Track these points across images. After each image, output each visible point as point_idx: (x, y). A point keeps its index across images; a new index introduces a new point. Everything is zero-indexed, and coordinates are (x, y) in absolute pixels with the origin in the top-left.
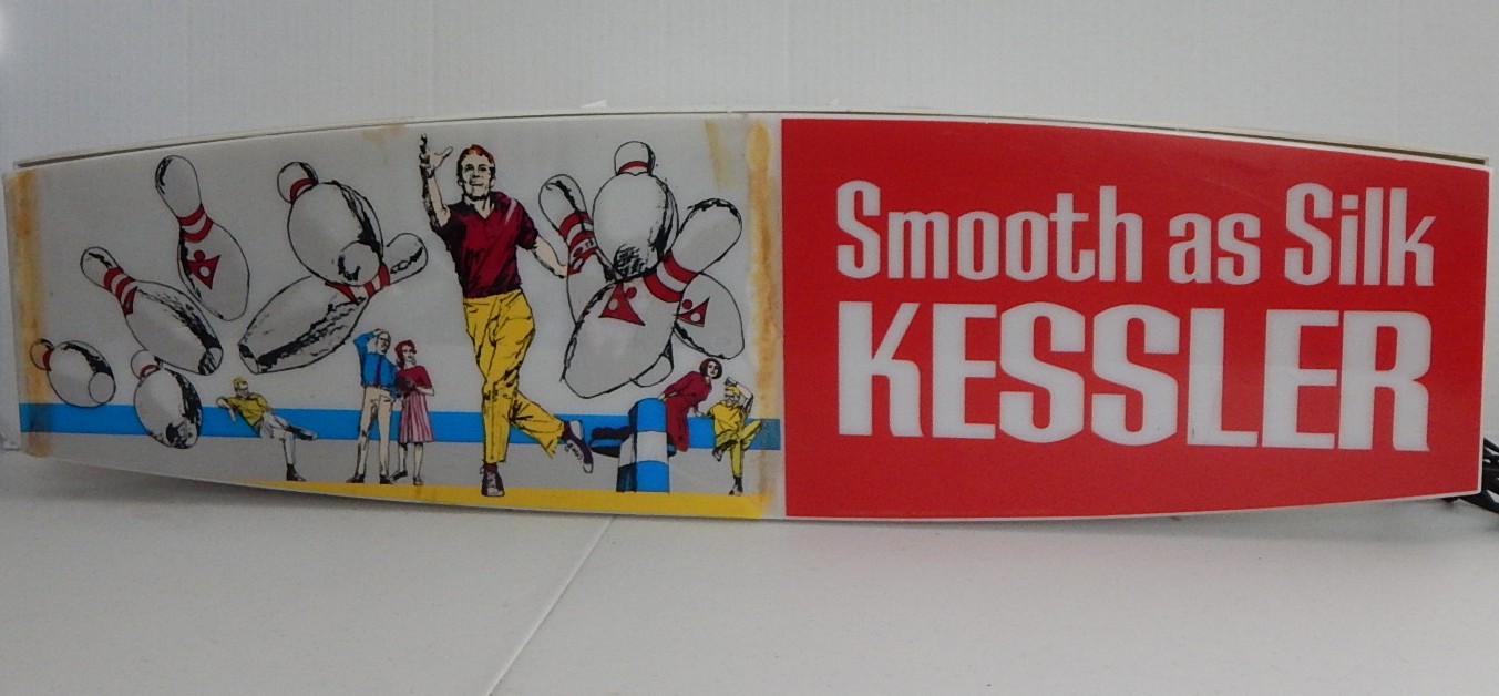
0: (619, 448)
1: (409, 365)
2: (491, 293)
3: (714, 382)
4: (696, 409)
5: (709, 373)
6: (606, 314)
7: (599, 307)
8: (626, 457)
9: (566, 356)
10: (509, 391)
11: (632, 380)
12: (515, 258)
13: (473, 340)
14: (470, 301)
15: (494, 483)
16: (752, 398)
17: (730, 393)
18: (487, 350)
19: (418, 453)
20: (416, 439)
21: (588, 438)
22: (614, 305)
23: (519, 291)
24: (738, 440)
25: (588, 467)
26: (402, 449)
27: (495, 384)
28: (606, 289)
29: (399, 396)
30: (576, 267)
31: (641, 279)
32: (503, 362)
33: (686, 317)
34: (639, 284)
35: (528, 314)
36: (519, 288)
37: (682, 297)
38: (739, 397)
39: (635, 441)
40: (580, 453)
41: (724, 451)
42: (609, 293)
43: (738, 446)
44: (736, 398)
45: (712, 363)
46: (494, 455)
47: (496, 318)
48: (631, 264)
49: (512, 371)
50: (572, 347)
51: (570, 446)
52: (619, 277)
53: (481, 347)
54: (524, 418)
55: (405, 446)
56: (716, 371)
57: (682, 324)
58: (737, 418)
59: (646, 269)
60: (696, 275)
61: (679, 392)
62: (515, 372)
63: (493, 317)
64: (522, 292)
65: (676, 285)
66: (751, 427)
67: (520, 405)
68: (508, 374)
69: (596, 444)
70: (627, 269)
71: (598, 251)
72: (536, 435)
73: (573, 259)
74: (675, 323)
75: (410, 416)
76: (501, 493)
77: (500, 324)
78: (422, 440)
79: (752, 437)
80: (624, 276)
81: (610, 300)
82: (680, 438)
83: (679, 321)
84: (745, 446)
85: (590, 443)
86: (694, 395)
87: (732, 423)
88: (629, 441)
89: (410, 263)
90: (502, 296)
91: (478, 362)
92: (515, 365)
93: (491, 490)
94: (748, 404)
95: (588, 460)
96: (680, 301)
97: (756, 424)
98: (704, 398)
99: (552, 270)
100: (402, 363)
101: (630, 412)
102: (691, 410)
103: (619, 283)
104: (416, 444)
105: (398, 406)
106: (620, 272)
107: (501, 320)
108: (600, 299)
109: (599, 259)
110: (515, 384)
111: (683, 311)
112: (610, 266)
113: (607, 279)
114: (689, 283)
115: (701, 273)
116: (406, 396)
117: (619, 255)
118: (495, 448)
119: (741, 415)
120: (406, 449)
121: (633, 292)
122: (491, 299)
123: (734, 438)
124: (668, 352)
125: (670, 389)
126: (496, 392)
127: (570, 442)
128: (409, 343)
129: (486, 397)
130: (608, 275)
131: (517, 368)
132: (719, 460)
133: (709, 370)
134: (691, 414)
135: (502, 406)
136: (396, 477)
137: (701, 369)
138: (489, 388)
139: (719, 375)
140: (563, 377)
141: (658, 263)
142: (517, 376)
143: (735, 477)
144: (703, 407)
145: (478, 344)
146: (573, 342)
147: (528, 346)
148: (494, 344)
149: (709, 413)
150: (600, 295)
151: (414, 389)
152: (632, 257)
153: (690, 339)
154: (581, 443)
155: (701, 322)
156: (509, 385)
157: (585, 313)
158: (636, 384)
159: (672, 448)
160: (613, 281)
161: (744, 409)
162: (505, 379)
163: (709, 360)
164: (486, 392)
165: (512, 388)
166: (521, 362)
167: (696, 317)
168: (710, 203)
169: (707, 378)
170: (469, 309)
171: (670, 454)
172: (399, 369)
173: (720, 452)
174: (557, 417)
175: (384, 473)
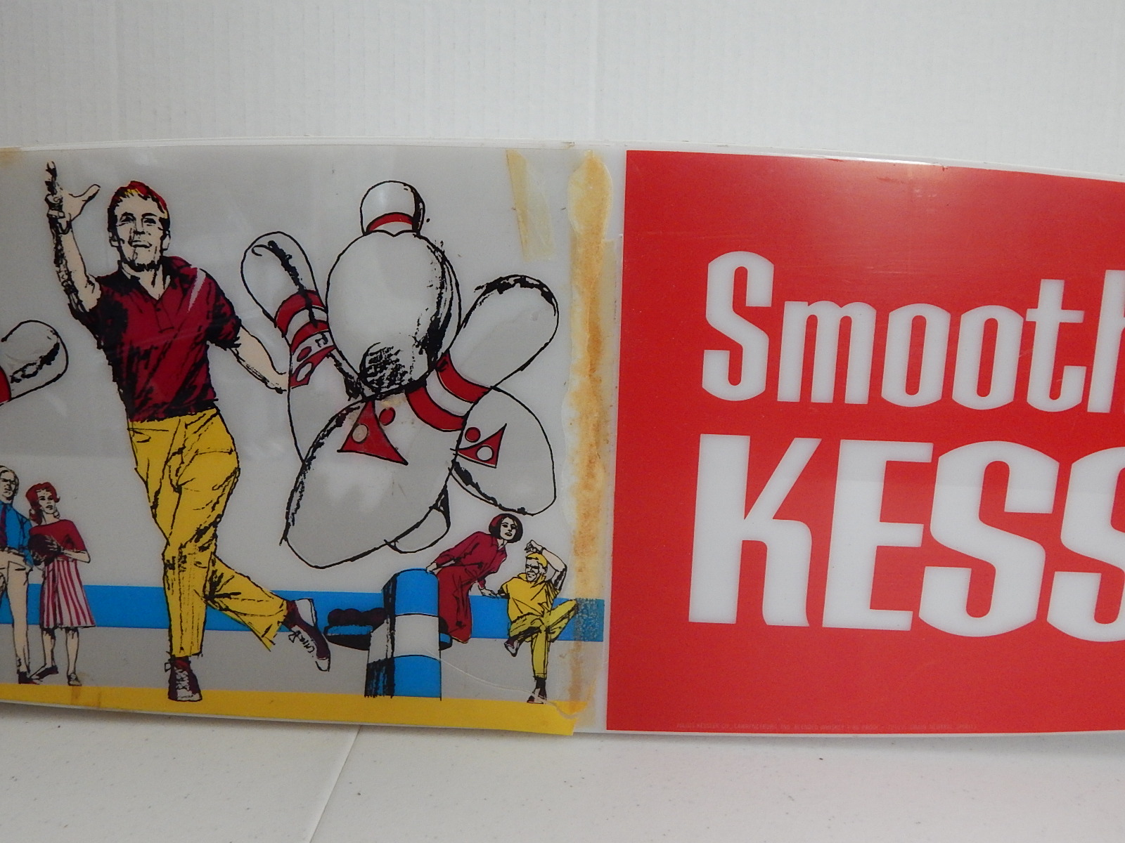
0: (369, 637)
1: (49, 519)
2: (170, 414)
3: (510, 548)
4: (483, 584)
5: (502, 534)
6: (349, 446)
7: (339, 436)
8: (379, 647)
9: (288, 508)
10: (204, 557)
11: (388, 543)
12: (205, 361)
13: (146, 483)
14: (137, 425)
15: (185, 683)
16: (565, 569)
17: (533, 562)
18: (168, 497)
19: (73, 643)
20: (67, 623)
21: (323, 623)
22: (361, 434)
23: (214, 411)
24: (543, 628)
25: (323, 663)
26: (47, 638)
27: (182, 546)
28: (349, 409)
29: (37, 563)
30: (301, 376)
31: (402, 395)
32: (192, 516)
33: (471, 453)
34: (399, 403)
35: (229, 445)
36: (214, 406)
37: (465, 423)
38: (545, 568)
39: (392, 628)
40: (312, 643)
41: (521, 642)
42: (356, 414)
43: (542, 636)
44: (542, 571)
45: (508, 520)
46: (185, 644)
47: (180, 451)
48: (387, 372)
49: (207, 529)
50: (297, 495)
51: (296, 634)
52: (368, 392)
53: (157, 493)
54: (228, 596)
55: (51, 633)
56: (514, 532)
57: (465, 464)
58: (542, 597)
59: (410, 380)
60: (484, 391)
61: (458, 560)
62: (212, 529)
63: (174, 449)
64: (218, 412)
65: (455, 405)
66: (562, 610)
67: (222, 576)
68: (200, 533)
69: (334, 631)
70: (380, 382)
71: (335, 352)
72: (246, 619)
73: (296, 364)
74: (454, 461)
75: (56, 591)
76: (196, 697)
77: (186, 461)
78: (76, 624)
79: (563, 624)
80: (377, 391)
81: (355, 426)
82: (459, 624)
83: (459, 459)
84: (553, 636)
85: (326, 632)
86: (480, 565)
87: (534, 604)
88: (383, 629)
89: (40, 367)
90: (187, 419)
91: (154, 516)
92: (212, 520)
93: (182, 693)
94: (559, 577)
95: (324, 653)
96: (462, 430)
97: (568, 606)
98: (495, 570)
99: (264, 380)
100: (38, 515)
101: (386, 588)
102: (476, 585)
103: (370, 402)
104: (68, 629)
105: (37, 577)
106: (369, 385)
107: (188, 454)
108: (339, 424)
109: (338, 365)
110: (212, 548)
111: (465, 444)
112: (356, 377)
113: (350, 396)
114: (476, 403)
115: (495, 388)
116: (47, 564)
117: (368, 358)
118: (187, 636)
119: (548, 594)
120: (53, 637)
121: (390, 415)
122: (170, 423)
123: (537, 624)
124: (442, 504)
125: (445, 556)
126: (183, 559)
127: (296, 628)
128: (48, 487)
129: (168, 566)
130: (352, 388)
131: (215, 524)
132: (514, 655)
133: (503, 531)
134: (475, 591)
135: (194, 579)
136: (42, 675)
137: (491, 526)
138: (172, 552)
139: (518, 537)
140: (285, 537)
141: (429, 371)
142: (215, 536)
143: (536, 678)
144: (493, 582)
145: (153, 488)
146: (299, 487)
147: (230, 494)
148: (178, 489)
149: (501, 591)
150: (339, 419)
151: (59, 553)
152: (387, 362)
153: (476, 486)
154: (313, 631)
155: (494, 460)
156: (202, 549)
157: (317, 445)
158: (395, 548)
159: (446, 638)
160: (360, 398)
161: (553, 586)
162: (197, 541)
163: (504, 516)
164: (168, 557)
165: (208, 553)
166: (220, 516)
167: (485, 453)
168: (511, 281)
169: (500, 542)
170: (137, 438)
171: (443, 646)
172: (34, 524)
173: (516, 644)
174: (277, 594)
175: (23, 669)
